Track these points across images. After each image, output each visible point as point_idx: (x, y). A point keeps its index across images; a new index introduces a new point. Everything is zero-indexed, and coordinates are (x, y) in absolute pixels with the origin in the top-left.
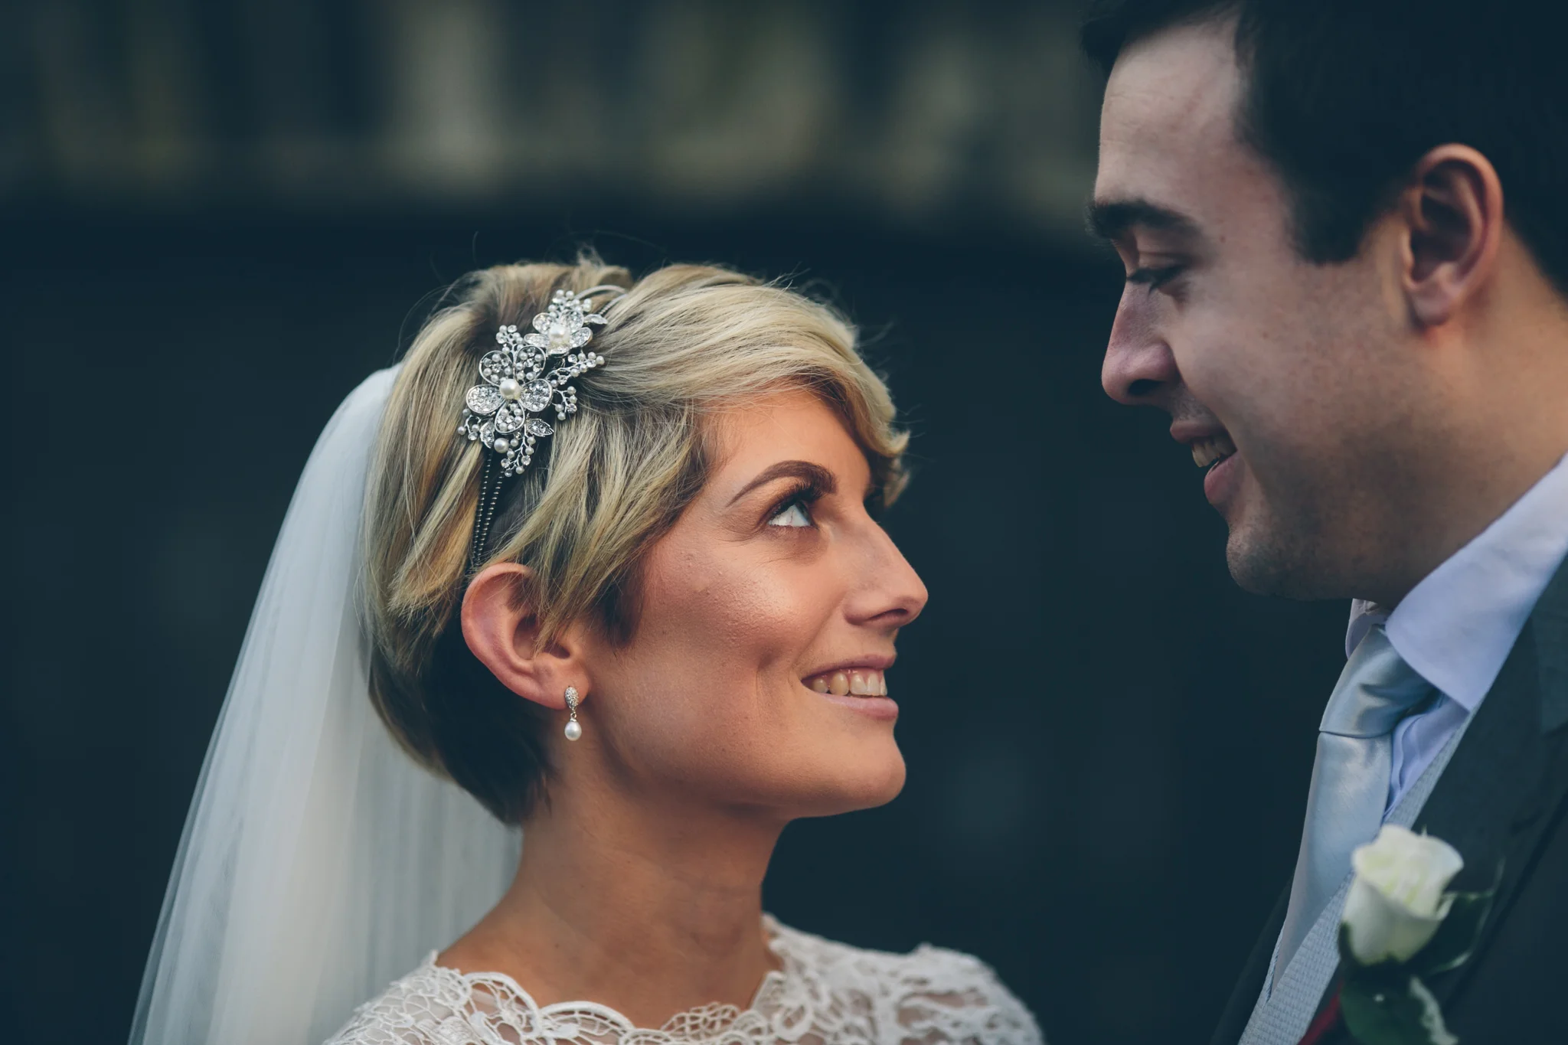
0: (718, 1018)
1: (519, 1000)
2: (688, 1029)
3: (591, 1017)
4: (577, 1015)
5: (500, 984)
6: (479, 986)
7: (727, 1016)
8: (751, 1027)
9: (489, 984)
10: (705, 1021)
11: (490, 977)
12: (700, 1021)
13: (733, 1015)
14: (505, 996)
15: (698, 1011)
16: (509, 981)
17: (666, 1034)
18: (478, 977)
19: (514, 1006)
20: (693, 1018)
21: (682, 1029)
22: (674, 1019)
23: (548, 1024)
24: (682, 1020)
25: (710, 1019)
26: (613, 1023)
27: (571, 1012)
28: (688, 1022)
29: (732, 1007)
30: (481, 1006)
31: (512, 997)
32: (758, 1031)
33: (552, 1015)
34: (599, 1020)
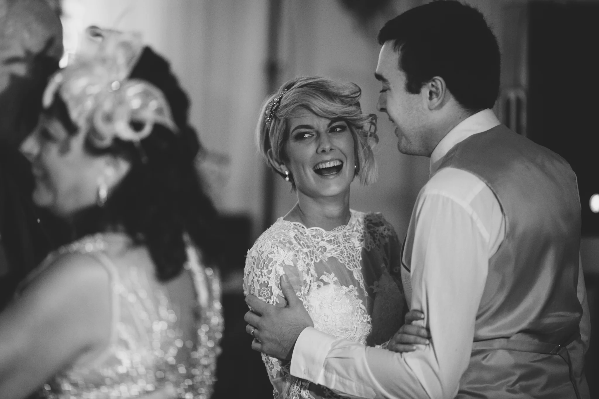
0: (342, 228)
1: (303, 227)
2: (336, 231)
3: (317, 230)
4: (314, 230)
5: (298, 224)
6: (295, 225)
8: (348, 229)
9: (297, 225)
10: (340, 229)
11: (297, 223)
12: (339, 229)
13: (345, 227)
14: (300, 227)
15: (339, 227)
16: (300, 224)
17: (333, 232)
18: (294, 223)
20: (337, 229)
21: (335, 231)
22: (334, 229)
23: (309, 232)
24: (335, 229)
25: (341, 229)
26: (321, 231)
29: (344, 226)
30: (296, 229)
31: (301, 227)
34: (319, 231)
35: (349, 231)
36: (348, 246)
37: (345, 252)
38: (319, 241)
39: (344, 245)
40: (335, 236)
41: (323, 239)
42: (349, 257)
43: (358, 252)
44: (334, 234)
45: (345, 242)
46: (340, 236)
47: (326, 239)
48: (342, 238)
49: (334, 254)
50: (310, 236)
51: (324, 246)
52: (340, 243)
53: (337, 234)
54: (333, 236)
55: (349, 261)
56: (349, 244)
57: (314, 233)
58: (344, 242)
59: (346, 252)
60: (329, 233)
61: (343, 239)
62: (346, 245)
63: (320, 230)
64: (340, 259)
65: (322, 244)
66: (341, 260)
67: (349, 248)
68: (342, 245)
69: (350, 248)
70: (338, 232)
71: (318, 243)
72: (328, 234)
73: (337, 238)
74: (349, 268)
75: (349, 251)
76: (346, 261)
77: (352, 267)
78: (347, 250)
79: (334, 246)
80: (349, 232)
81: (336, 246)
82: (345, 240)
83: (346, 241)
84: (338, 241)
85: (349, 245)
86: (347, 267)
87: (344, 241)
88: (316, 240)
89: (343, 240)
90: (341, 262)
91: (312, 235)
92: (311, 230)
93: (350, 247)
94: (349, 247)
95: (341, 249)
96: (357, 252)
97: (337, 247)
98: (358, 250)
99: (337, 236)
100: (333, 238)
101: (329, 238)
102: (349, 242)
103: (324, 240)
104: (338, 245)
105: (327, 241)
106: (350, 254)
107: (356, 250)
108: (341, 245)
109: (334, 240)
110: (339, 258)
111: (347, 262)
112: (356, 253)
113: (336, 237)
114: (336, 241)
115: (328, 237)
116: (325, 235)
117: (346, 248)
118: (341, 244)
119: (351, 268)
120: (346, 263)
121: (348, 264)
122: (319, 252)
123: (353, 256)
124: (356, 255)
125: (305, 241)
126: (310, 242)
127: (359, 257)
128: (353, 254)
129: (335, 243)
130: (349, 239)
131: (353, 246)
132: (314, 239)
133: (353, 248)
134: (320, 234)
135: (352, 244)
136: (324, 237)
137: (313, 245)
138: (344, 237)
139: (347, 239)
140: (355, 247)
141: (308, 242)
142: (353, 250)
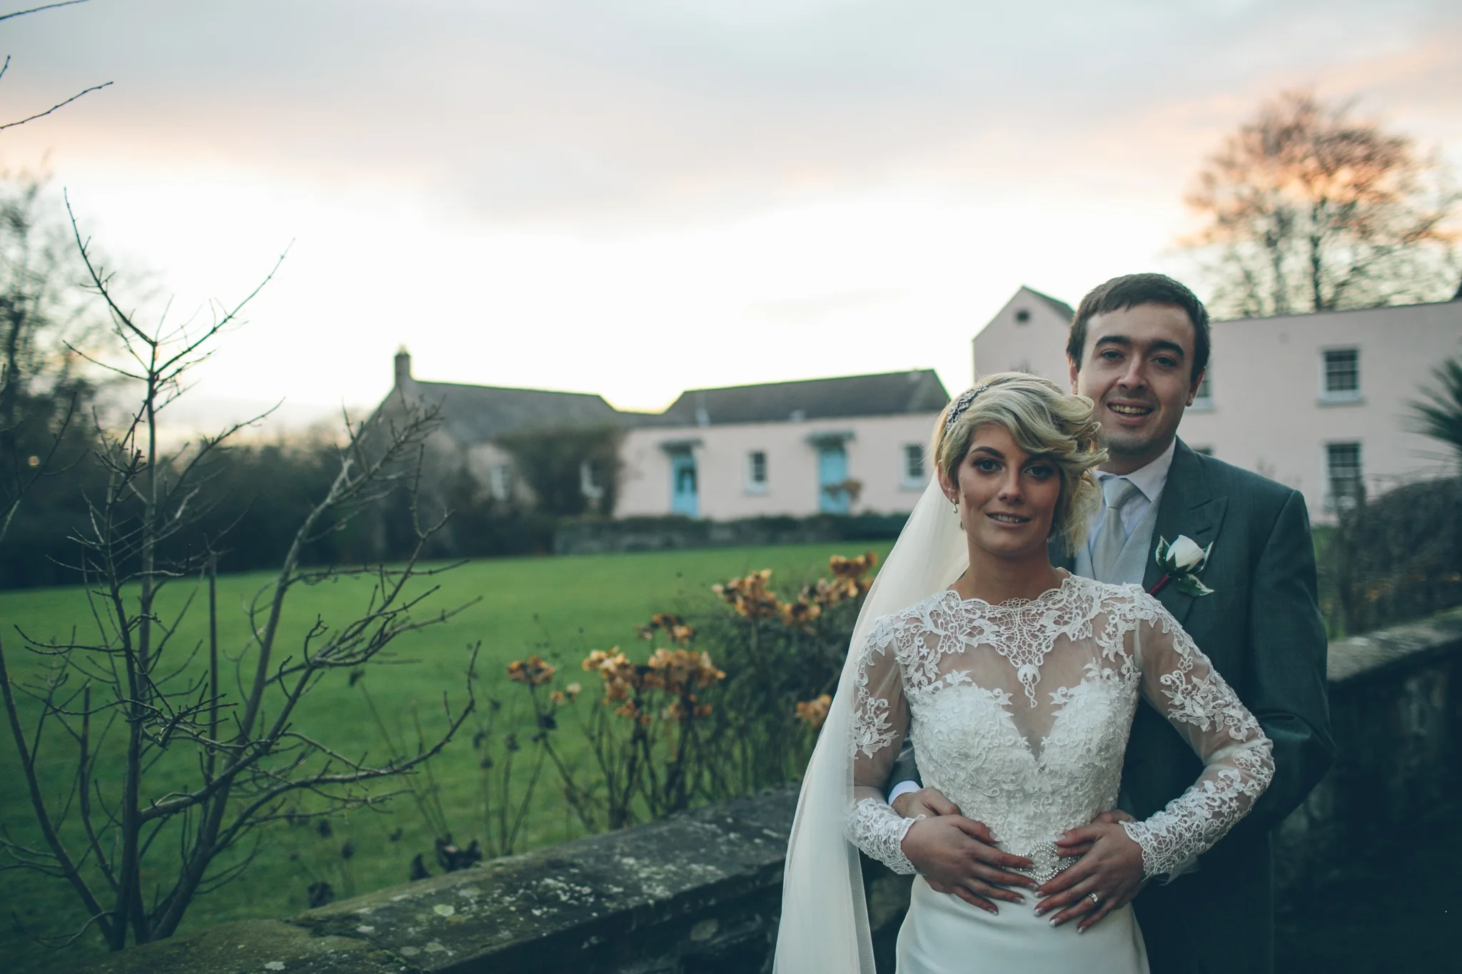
0: (1020, 603)
2: (1008, 606)
3: (977, 603)
4: (973, 602)
5: (953, 594)
10: (1014, 604)
12: (1012, 603)
13: (1027, 602)
14: (954, 597)
15: (1012, 601)
16: (956, 593)
17: (1001, 606)
20: (1010, 603)
21: (1006, 605)
22: (1002, 603)
23: (966, 604)
24: (1006, 603)
25: (1016, 604)
26: (983, 604)
27: (971, 601)
29: (1026, 599)
30: (946, 600)
31: (956, 598)
35: (1038, 607)
36: (1026, 631)
38: (974, 618)
39: (1020, 628)
40: (1007, 612)
41: (984, 615)
42: (1020, 647)
43: (1049, 640)
44: (1004, 609)
45: (1022, 625)
46: (1016, 614)
47: (988, 615)
48: (1020, 617)
49: (993, 640)
50: (964, 611)
51: (981, 626)
52: (1012, 624)
53: (1011, 610)
54: (1003, 612)
55: (1018, 653)
56: (1030, 627)
57: (969, 607)
59: (1019, 637)
60: (995, 607)
61: (1022, 618)
62: (1025, 628)
63: (981, 602)
65: (978, 622)
66: (1002, 650)
67: (1026, 634)
68: (1016, 627)
69: (1030, 634)
70: (1012, 607)
71: (971, 621)
72: (994, 609)
73: (1009, 616)
74: (1013, 663)
75: (1024, 638)
76: (1012, 653)
77: (1020, 663)
78: (1022, 635)
79: (1000, 627)
80: (1038, 609)
81: (1003, 627)
82: (1024, 620)
83: (1026, 623)
84: (1011, 621)
85: (1028, 628)
86: (1011, 661)
87: (1022, 621)
88: (971, 616)
89: (1020, 620)
90: (1001, 653)
91: (966, 610)
93: (1030, 631)
95: (1013, 634)
97: (1005, 629)
98: (1049, 636)
99: (1009, 612)
100: (999, 616)
101: (994, 614)
102: (1029, 625)
104: (1008, 626)
105: (989, 619)
106: (1024, 643)
107: (1045, 636)
108: (1013, 627)
109: (1002, 619)
110: (1000, 647)
111: (1015, 652)
113: (1008, 614)
114: (1006, 620)
115: (992, 613)
116: (989, 609)
117: (1021, 632)
118: (1015, 625)
119: (1017, 664)
120: (1012, 656)
121: (1015, 657)
122: (966, 635)
123: (1030, 646)
124: (1040, 644)
125: (948, 618)
126: (956, 621)
127: (1047, 647)
128: (1032, 642)
129: (1002, 623)
130: (1034, 620)
131: (1038, 631)
132: (967, 615)
133: (1036, 633)
134: (979, 609)
135: (1038, 627)
136: (987, 611)
137: (959, 625)
138: (1024, 616)
139: (1029, 620)
140: (1043, 632)
141: (953, 620)
142: (1035, 636)
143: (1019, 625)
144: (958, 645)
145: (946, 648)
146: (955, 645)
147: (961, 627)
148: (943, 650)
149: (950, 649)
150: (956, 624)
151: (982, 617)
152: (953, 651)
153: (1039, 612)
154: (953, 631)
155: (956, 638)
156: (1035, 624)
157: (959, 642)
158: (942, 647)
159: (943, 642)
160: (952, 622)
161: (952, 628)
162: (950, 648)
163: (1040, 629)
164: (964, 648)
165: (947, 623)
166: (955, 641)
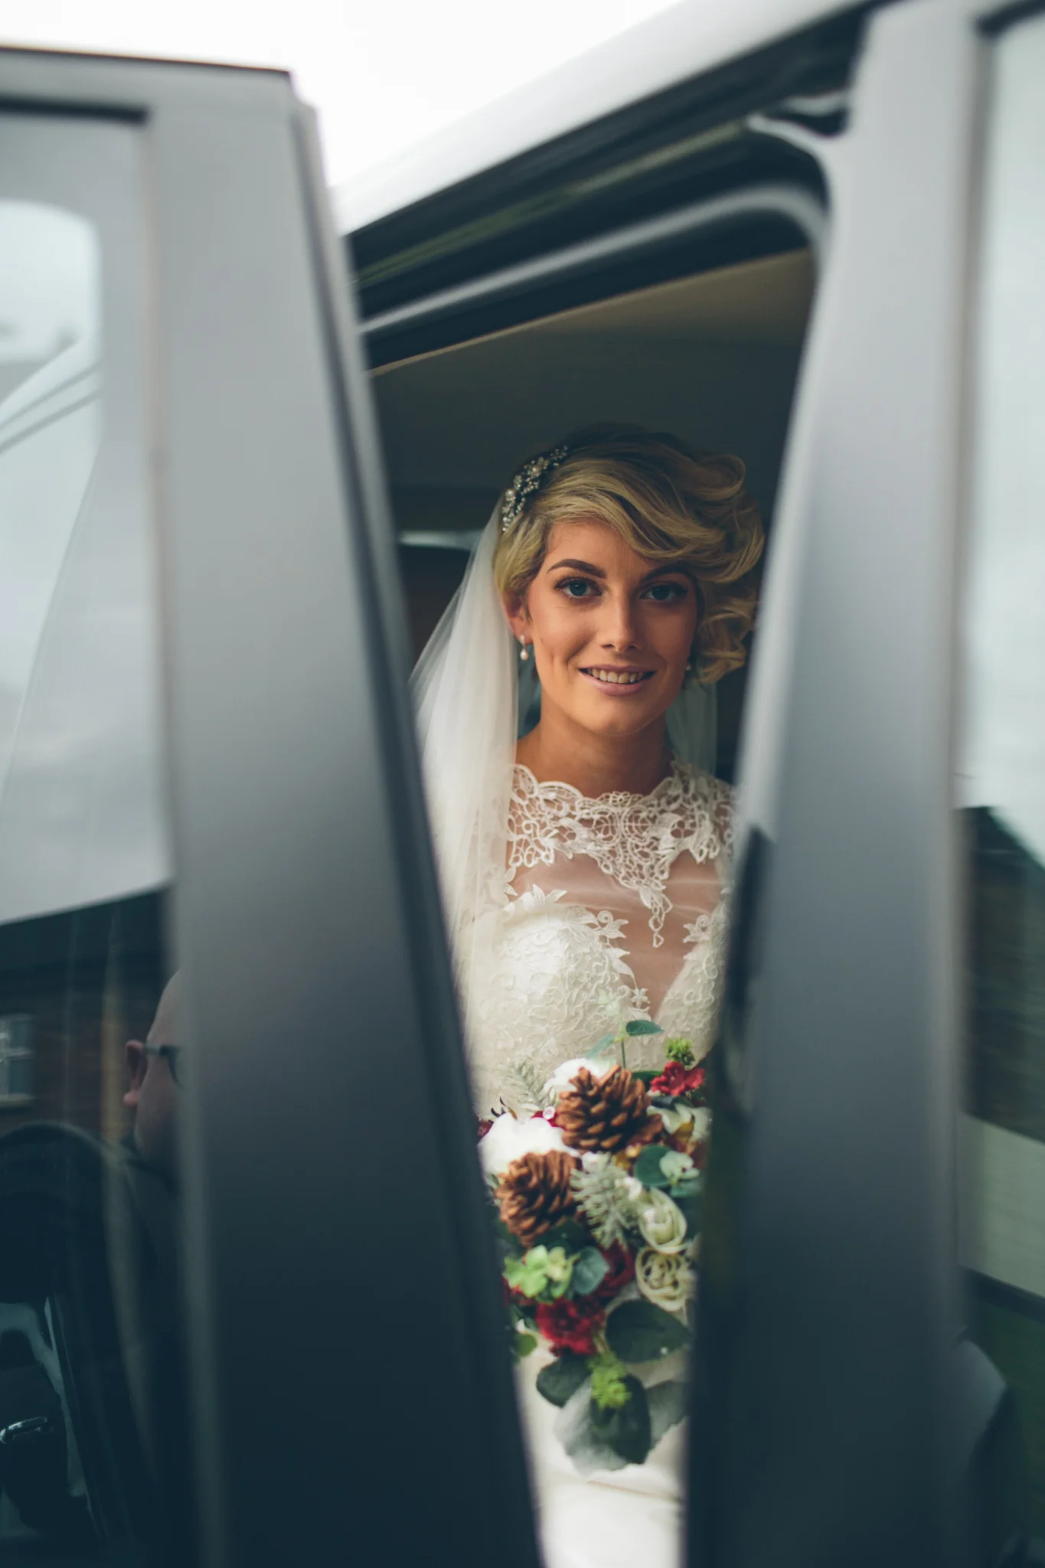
0: (629, 800)
1: (530, 779)
2: (610, 802)
3: (563, 790)
4: (556, 789)
5: (521, 772)
7: (635, 799)
8: (647, 804)
9: (517, 772)
10: (620, 800)
11: (519, 767)
12: (618, 799)
13: (639, 798)
14: (524, 776)
15: (618, 794)
16: (525, 771)
17: (600, 802)
19: (527, 781)
20: (614, 797)
21: (607, 802)
22: (603, 795)
23: (542, 791)
24: (608, 798)
25: (623, 799)
26: (572, 794)
27: (553, 787)
28: (611, 799)
29: (639, 795)
31: (527, 777)
32: (652, 806)
33: (546, 787)
34: (567, 792)
35: (650, 809)
36: (632, 844)
37: (620, 856)
38: (560, 816)
39: (624, 840)
40: (606, 813)
41: (573, 813)
42: (627, 866)
43: (663, 860)
44: (603, 807)
45: (629, 833)
46: (620, 817)
47: (580, 814)
48: (625, 822)
49: (590, 851)
50: (541, 802)
51: (570, 829)
52: (614, 832)
53: (613, 810)
54: (601, 813)
55: (628, 873)
56: (637, 839)
57: (552, 796)
58: (626, 832)
59: (624, 854)
60: (591, 803)
61: (628, 824)
62: (630, 840)
63: (569, 791)
64: (604, 863)
65: (565, 822)
66: (607, 867)
67: (633, 849)
68: (618, 837)
69: (636, 851)
70: (616, 806)
71: (556, 818)
72: (589, 805)
73: (609, 820)
74: (625, 885)
75: (630, 856)
76: (620, 872)
77: (635, 885)
78: (626, 852)
79: (596, 835)
80: (650, 812)
81: (601, 836)
82: (630, 827)
83: (632, 832)
84: (612, 827)
85: (634, 842)
86: (618, 882)
87: (627, 829)
88: (555, 811)
89: (625, 826)
90: (605, 870)
91: (547, 801)
92: (549, 789)
93: (637, 846)
94: (634, 846)
95: (613, 847)
96: (658, 860)
97: (604, 839)
98: (664, 856)
99: (610, 814)
100: (596, 817)
101: (588, 814)
102: (637, 836)
103: (572, 817)
104: (608, 835)
106: (631, 861)
107: (658, 855)
108: (615, 837)
109: (598, 823)
110: (602, 862)
111: (623, 872)
112: (656, 863)
113: (607, 817)
114: (605, 825)
115: (586, 811)
116: (581, 805)
117: (624, 848)
118: (617, 834)
119: (631, 885)
121: (624, 878)
122: (553, 837)
123: (640, 867)
124: (652, 867)
125: (520, 812)
126: (533, 816)
127: (662, 872)
128: (642, 863)
129: (599, 830)
130: (644, 828)
131: (648, 846)
132: (548, 809)
133: (646, 850)
134: (567, 801)
135: (648, 841)
136: (577, 809)
137: (539, 821)
138: (630, 821)
139: (637, 828)
140: (656, 848)
141: (528, 814)
142: (645, 855)
143: (623, 836)
144: (543, 854)
145: (523, 860)
146: (538, 855)
147: (543, 826)
148: (518, 864)
149: (529, 861)
150: (533, 821)
151: (570, 816)
152: (534, 862)
153: (652, 815)
154: (531, 831)
155: (537, 842)
156: (645, 834)
157: (543, 848)
158: (516, 859)
159: (517, 851)
160: (526, 818)
161: (528, 827)
162: (529, 857)
163: (651, 843)
164: (552, 856)
165: (519, 820)
166: (536, 849)
